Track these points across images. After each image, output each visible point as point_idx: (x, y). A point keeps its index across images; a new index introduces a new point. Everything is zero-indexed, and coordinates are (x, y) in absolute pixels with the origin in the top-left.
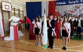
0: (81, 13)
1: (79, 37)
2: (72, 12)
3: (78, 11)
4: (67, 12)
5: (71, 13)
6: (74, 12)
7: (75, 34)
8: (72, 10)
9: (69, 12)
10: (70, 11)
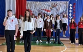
0: (59, 13)
1: (57, 42)
2: (48, 11)
3: (55, 10)
4: (42, 10)
5: (46, 12)
6: (50, 11)
7: (53, 40)
8: (47, 9)
9: (44, 11)
10: (46, 10)
